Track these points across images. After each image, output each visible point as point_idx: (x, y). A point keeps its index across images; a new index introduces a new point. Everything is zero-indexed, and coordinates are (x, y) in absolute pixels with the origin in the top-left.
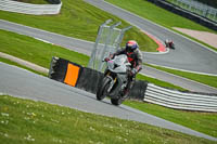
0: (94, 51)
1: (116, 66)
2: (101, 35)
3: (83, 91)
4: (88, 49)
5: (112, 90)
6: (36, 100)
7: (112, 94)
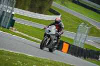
0: (76, 37)
1: (50, 31)
2: (79, 30)
3: (70, 55)
4: (73, 36)
5: (48, 44)
6: (49, 59)
7: (49, 46)
